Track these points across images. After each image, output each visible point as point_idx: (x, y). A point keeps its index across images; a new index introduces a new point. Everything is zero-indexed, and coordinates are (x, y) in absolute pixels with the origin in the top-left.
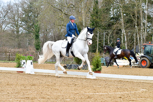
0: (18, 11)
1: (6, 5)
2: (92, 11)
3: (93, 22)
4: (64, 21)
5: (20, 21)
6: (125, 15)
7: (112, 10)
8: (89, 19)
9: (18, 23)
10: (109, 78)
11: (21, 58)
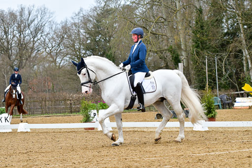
0: (79, 35)
1: (60, 27)
2: (194, 25)
3: (196, 43)
4: (151, 44)
5: (84, 49)
6: (246, 27)
7: (224, 21)
8: (190, 39)
9: (80, 52)
10: (229, 128)
11: (90, 107)
